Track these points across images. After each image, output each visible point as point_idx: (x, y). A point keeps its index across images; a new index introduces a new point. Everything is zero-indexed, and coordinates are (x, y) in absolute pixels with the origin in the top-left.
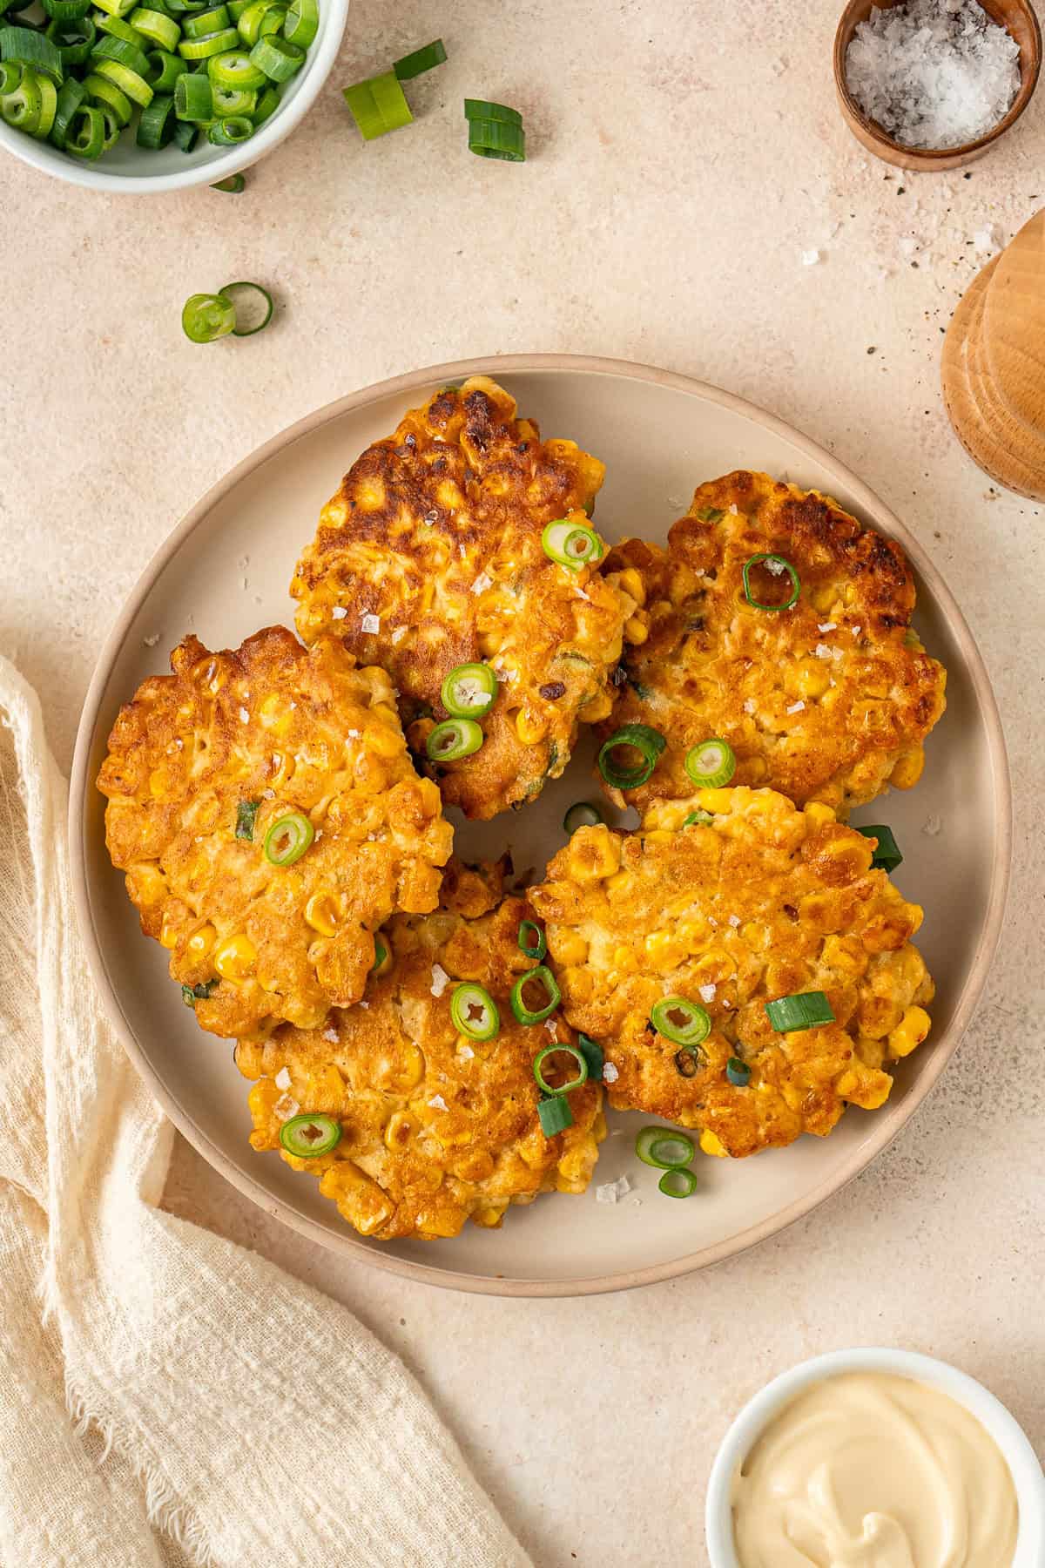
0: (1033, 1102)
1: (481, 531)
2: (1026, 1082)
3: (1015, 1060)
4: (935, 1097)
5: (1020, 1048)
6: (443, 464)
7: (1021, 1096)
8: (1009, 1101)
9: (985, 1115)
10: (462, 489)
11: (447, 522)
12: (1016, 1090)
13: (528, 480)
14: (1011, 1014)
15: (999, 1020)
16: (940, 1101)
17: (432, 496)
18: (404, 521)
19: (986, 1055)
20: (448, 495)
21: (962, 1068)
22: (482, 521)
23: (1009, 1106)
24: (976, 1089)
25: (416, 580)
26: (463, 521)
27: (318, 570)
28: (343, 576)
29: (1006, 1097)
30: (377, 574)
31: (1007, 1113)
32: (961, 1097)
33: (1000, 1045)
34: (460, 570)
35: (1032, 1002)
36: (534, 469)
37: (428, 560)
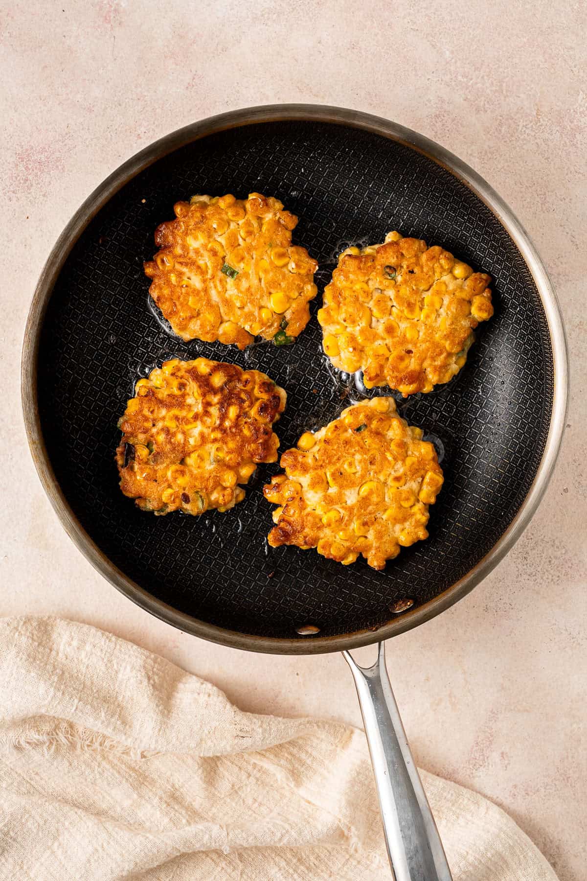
0: (557, 578)
1: (227, 434)
2: (554, 570)
3: (550, 561)
4: (517, 578)
5: (552, 557)
6: (243, 401)
7: (552, 576)
8: (547, 578)
9: (538, 584)
10: (238, 416)
11: (223, 417)
12: (550, 574)
13: (255, 441)
14: (548, 542)
15: (543, 545)
16: (519, 579)
17: (229, 405)
18: (215, 399)
19: (538, 560)
20: (233, 411)
21: (528, 566)
22: (231, 432)
23: (547, 581)
24: (534, 574)
25: (196, 417)
26: (227, 424)
27: (179, 374)
28: (182, 386)
29: (547, 577)
30: (190, 400)
31: (547, 583)
32: (528, 577)
33: (544, 555)
34: (209, 435)
35: (557, 538)
36: (261, 441)
37: (205, 418)
